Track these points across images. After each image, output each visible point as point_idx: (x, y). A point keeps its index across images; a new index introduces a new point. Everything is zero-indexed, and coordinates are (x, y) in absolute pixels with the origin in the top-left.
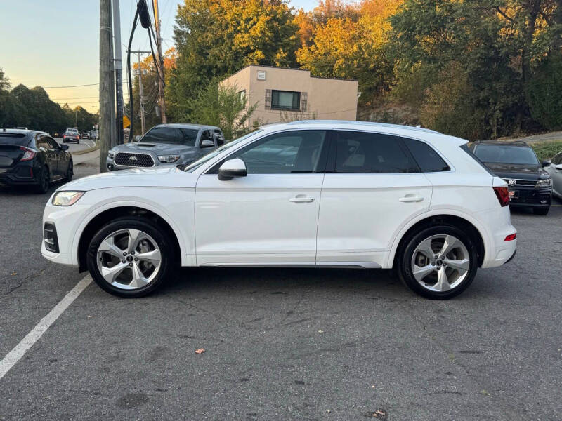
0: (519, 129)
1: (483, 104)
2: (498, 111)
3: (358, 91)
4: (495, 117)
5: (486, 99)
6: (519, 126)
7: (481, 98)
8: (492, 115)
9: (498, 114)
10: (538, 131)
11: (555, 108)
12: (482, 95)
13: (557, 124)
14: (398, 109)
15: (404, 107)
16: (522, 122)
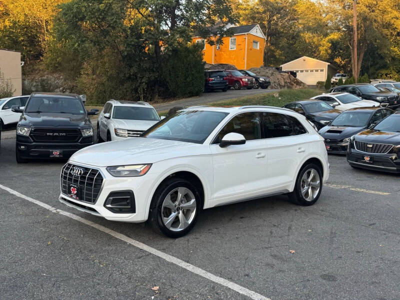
0: (157, 96)
1: (132, 78)
2: (144, 84)
3: (21, 60)
4: (141, 87)
5: (135, 75)
6: (157, 94)
7: (131, 74)
8: (139, 86)
9: (144, 86)
10: (169, 98)
11: (185, 83)
12: (132, 71)
13: (186, 93)
14: (50, 76)
15: (56, 75)
16: (159, 91)
